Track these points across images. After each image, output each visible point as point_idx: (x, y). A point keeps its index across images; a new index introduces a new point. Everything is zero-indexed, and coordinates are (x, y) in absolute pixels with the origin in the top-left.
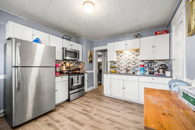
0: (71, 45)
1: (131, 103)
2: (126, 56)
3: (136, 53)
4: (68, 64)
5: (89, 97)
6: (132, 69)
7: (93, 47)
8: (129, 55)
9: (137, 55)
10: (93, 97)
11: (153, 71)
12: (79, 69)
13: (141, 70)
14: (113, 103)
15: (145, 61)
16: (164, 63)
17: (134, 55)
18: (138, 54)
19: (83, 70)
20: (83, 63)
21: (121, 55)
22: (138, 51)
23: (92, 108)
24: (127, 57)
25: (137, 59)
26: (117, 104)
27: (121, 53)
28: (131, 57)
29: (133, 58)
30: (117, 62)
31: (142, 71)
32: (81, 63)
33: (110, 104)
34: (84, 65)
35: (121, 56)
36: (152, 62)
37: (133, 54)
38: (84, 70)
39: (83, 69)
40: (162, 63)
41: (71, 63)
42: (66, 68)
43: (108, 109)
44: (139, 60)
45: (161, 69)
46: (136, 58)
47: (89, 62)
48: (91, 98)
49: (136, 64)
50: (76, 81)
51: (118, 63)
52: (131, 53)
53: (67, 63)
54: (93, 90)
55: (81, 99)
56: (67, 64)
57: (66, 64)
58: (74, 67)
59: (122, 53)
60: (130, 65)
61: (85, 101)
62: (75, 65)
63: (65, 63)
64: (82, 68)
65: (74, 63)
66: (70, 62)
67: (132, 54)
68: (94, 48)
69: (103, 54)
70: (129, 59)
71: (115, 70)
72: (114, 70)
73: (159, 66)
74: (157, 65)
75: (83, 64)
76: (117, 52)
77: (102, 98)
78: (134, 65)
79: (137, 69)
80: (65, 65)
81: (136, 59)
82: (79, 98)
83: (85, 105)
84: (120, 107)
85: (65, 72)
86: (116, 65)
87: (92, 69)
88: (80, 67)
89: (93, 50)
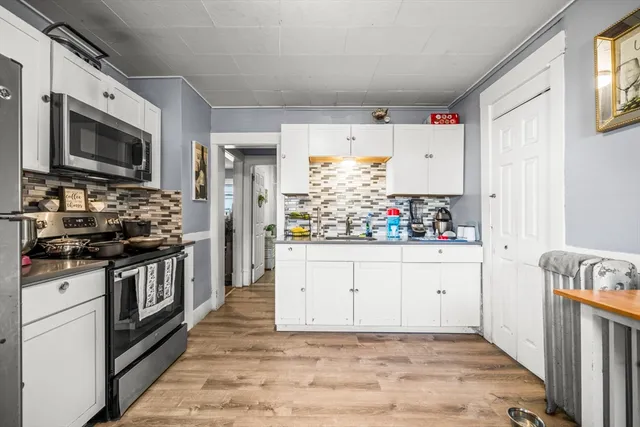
0: (106, 95)
1: (378, 337)
2: (342, 178)
3: (374, 172)
4: (75, 200)
5: (215, 357)
6: (360, 222)
7: (208, 129)
8: (351, 177)
9: (376, 177)
10: (235, 350)
11: (421, 226)
12: (145, 227)
13: (390, 225)
14: (332, 355)
15: (397, 198)
16: (442, 205)
17: (368, 177)
18: (380, 173)
19: (164, 231)
20: (164, 196)
21: (324, 172)
22: (378, 163)
23: (269, 413)
24: (346, 182)
25: (377, 191)
26: (344, 353)
27: (326, 165)
28: (357, 183)
29: (364, 185)
30: (311, 197)
31: (394, 228)
32: (158, 196)
33: (323, 360)
34: (173, 208)
35: (326, 177)
36: (415, 200)
37: (364, 172)
38: (174, 232)
39: (166, 227)
40: (438, 204)
41: (94, 195)
42: (70, 222)
43: (333, 387)
44: (382, 195)
45: (442, 220)
46: (374, 187)
47: (197, 196)
48: (228, 357)
49: (374, 206)
50: (152, 294)
51: (317, 200)
52: (360, 169)
53: (68, 193)
54: (211, 313)
55: (179, 382)
56: (74, 196)
57: (68, 200)
58: (115, 215)
59: (331, 167)
60: (357, 209)
61: (210, 384)
62: (119, 208)
63: (58, 193)
64: (165, 223)
65: (112, 196)
66: (91, 188)
67: (360, 172)
68: (212, 135)
69: (240, 164)
70: (351, 190)
71: (306, 227)
72: (303, 226)
73: (433, 213)
74: (426, 211)
75: (166, 203)
76: (312, 160)
77: (271, 342)
78: (369, 210)
79: (375, 222)
80: (56, 202)
81: (372, 191)
82: (166, 377)
83: (225, 406)
84: (363, 365)
85: (68, 248)
86: (308, 209)
87: (204, 226)
88: (145, 217)
89: (209, 144)
